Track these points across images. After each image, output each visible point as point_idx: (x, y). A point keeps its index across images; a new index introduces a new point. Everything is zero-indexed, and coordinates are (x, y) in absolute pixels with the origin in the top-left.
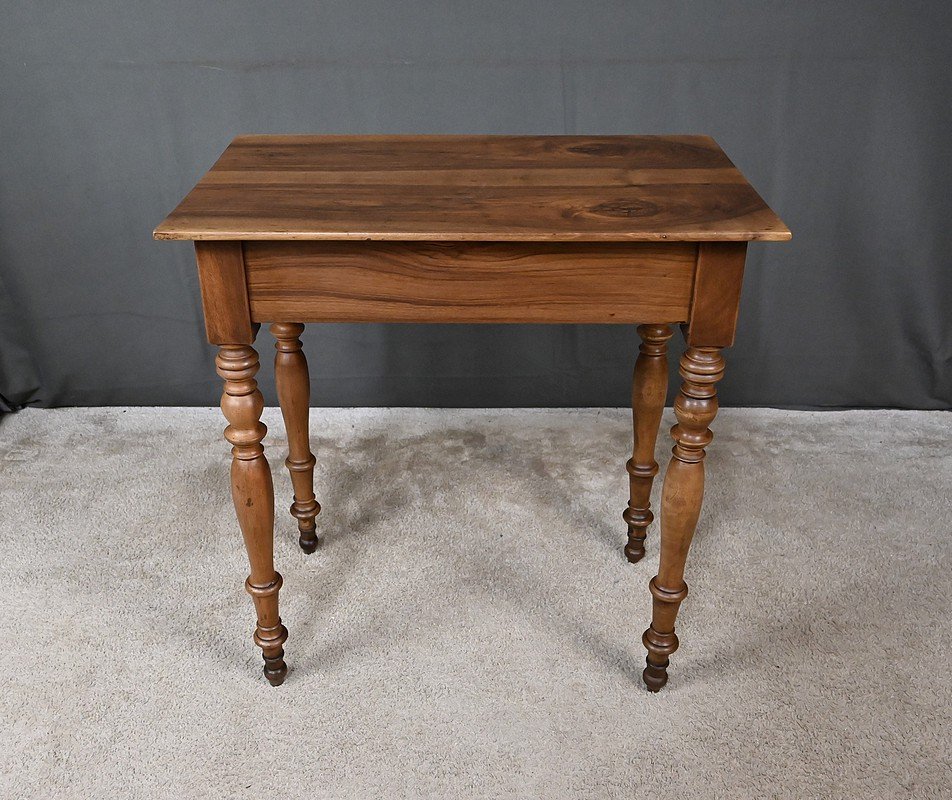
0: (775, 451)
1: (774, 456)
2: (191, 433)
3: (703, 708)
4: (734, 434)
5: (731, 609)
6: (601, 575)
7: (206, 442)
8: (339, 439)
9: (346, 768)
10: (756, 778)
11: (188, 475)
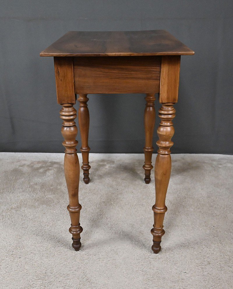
0: (220, 166)
1: (220, 168)
2: (7, 159)
3: (185, 238)
4: (206, 161)
5: (199, 210)
6: (152, 200)
7: (13, 162)
8: (61, 162)
9: (55, 253)
10: (202, 257)
11: (5, 172)
